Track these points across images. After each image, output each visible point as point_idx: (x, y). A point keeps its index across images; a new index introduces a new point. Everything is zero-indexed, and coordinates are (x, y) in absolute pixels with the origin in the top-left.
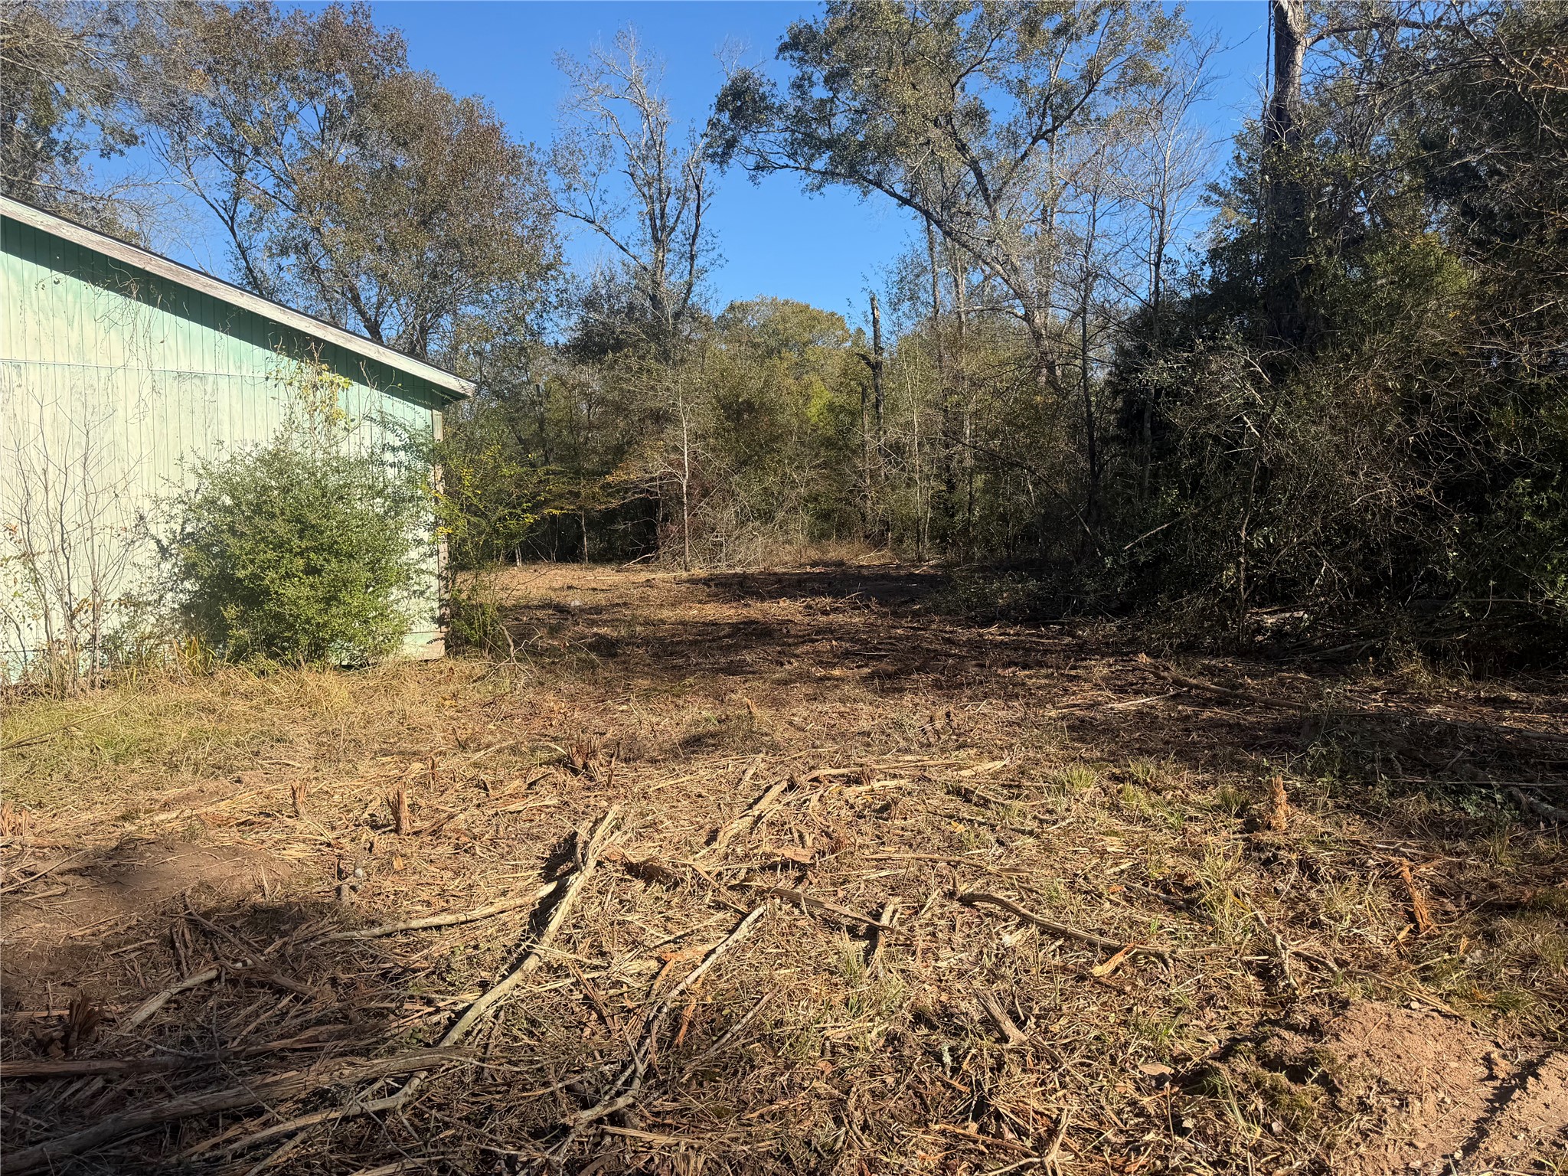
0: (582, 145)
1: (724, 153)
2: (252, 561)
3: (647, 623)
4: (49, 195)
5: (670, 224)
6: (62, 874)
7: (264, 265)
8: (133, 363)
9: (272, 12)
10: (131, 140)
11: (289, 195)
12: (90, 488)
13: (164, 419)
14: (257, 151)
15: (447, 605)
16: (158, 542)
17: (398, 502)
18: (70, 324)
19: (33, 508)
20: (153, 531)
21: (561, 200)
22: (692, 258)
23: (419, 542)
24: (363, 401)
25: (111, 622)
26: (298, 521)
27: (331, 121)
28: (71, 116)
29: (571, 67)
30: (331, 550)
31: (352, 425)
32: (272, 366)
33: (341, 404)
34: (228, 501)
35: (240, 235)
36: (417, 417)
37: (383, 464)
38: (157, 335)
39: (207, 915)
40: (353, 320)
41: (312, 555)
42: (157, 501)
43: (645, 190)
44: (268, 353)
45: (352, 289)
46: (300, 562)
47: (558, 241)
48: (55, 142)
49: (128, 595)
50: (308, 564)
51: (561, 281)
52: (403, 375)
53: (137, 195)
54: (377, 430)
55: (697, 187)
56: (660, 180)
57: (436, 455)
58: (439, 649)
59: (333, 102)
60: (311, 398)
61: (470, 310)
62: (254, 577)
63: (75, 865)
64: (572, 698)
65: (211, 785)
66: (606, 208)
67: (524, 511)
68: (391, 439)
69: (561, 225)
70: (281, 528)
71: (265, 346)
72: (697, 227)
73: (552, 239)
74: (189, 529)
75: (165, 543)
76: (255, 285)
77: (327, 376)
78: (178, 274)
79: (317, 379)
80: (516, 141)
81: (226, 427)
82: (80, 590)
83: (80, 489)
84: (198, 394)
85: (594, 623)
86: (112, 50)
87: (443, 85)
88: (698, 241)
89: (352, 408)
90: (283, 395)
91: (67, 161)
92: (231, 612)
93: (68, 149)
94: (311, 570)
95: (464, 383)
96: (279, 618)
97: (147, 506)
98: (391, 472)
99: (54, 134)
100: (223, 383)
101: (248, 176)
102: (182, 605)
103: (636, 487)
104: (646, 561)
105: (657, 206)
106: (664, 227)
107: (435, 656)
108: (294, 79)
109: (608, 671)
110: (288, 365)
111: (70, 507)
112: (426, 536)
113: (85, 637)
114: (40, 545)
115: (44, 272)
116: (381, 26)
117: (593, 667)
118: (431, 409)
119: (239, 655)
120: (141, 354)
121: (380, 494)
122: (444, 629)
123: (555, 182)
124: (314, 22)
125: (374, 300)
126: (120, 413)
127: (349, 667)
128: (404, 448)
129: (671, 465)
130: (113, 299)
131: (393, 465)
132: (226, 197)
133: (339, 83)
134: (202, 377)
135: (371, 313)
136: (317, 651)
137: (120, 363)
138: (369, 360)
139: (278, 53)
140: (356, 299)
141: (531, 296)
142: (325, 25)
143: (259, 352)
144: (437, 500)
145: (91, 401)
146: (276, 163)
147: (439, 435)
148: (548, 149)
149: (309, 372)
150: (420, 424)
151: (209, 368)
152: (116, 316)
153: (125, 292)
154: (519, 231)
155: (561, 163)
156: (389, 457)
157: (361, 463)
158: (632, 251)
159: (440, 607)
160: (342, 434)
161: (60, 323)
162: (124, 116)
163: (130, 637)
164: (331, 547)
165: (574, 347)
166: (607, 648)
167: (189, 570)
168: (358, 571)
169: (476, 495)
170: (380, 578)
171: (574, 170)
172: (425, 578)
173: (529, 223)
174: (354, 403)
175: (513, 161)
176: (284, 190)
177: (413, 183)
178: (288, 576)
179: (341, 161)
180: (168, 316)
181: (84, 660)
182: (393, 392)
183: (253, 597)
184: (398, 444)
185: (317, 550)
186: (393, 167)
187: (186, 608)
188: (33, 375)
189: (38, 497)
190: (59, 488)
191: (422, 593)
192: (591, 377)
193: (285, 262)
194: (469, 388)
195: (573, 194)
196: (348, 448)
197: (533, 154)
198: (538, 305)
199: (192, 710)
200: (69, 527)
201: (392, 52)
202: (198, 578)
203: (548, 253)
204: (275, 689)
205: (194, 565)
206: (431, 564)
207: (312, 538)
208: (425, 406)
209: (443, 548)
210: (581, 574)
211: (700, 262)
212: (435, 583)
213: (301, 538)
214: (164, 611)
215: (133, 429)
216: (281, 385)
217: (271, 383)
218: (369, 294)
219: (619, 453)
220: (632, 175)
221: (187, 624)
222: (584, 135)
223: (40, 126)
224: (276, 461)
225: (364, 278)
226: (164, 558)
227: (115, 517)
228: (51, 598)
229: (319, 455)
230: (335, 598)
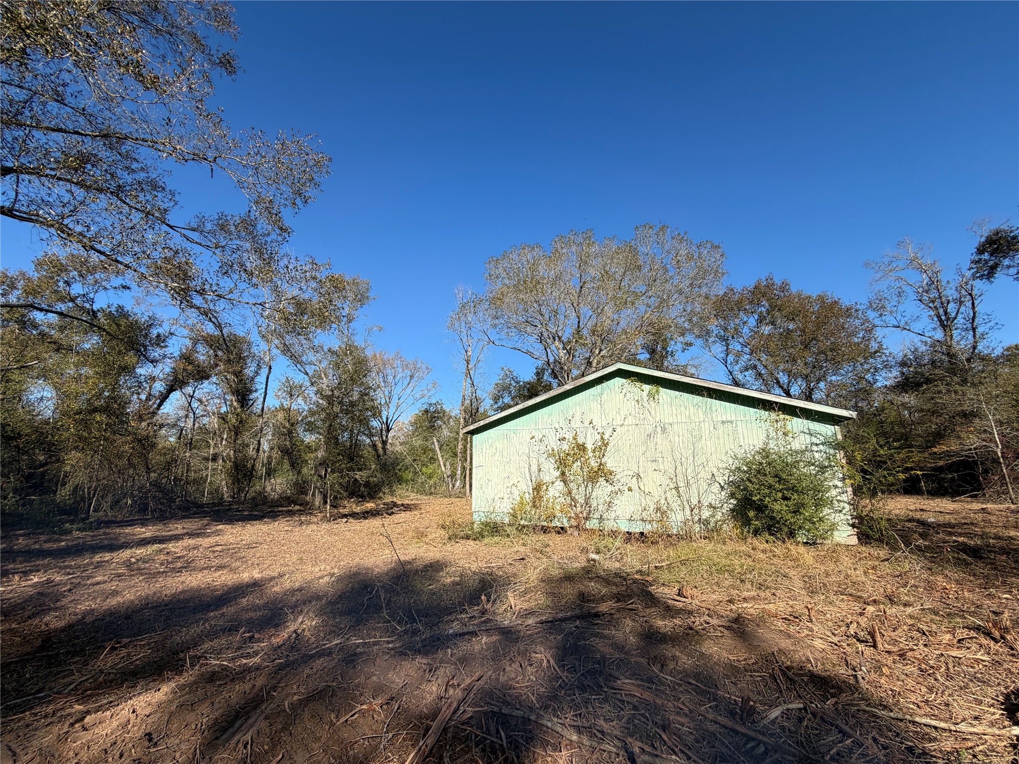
0: (886, 295)
1: (989, 273)
2: (759, 493)
3: (997, 537)
4: (667, 367)
5: (953, 315)
6: (719, 626)
7: (740, 377)
8: (706, 419)
9: (735, 291)
10: (691, 345)
11: (747, 350)
12: (696, 464)
13: (718, 438)
14: (733, 337)
15: (856, 518)
16: (720, 484)
17: (823, 469)
18: (686, 408)
19: (678, 471)
20: (717, 480)
21: (877, 322)
22: (974, 330)
23: (836, 487)
24: (799, 425)
25: (706, 514)
26: (777, 477)
27: (761, 320)
28: (672, 343)
29: (874, 265)
30: (793, 489)
31: (796, 435)
32: (758, 415)
33: (789, 427)
34: (746, 469)
35: (729, 367)
36: (828, 430)
37: (812, 451)
38: (714, 408)
39: (788, 668)
40: (778, 391)
41: (785, 492)
42: (718, 469)
43: (931, 305)
44: (756, 410)
45: (777, 379)
46: (780, 495)
47: (879, 339)
48: (668, 351)
49: (710, 504)
50: (783, 495)
51: (883, 356)
52: (817, 412)
53: (696, 362)
54: (807, 436)
55: (970, 294)
56: (940, 298)
57: (838, 446)
58: (854, 540)
59: (761, 312)
60: (776, 426)
61: (834, 378)
62: (760, 500)
63: (724, 624)
64: (958, 582)
65: (762, 594)
66: (906, 319)
67: (897, 472)
68: (814, 440)
69: (879, 333)
70: (771, 481)
71: (754, 407)
72: (974, 313)
73: (875, 340)
74: (731, 479)
75: (722, 484)
76: (736, 384)
77: (782, 416)
78: (720, 386)
79: (778, 418)
80: (848, 304)
81: (742, 439)
82: (694, 501)
83: (692, 464)
84: (730, 428)
85: (950, 534)
86: (684, 320)
87: (806, 292)
88: (976, 320)
89: (794, 429)
90: (763, 425)
91: (672, 356)
92: (751, 514)
93: (672, 353)
94: (785, 498)
95: (851, 412)
96: (773, 518)
97: (715, 471)
98: (817, 455)
99: (668, 349)
100: (739, 423)
101: (731, 347)
102: (731, 509)
103: (957, 454)
104: (975, 496)
105: (941, 311)
106: (948, 319)
107: (853, 543)
108: (745, 309)
109: (980, 568)
110: (764, 414)
111: (689, 471)
112: (840, 484)
113: (696, 519)
114: (681, 484)
115: (677, 393)
116: (778, 281)
117: (967, 564)
118: (834, 425)
119: (756, 532)
120: (709, 416)
121: (813, 465)
122: (855, 529)
123: (871, 315)
124: (751, 288)
125: (786, 381)
126: (704, 437)
127: (807, 543)
128: (822, 444)
129: (984, 440)
130: (699, 398)
131: (817, 452)
132: (723, 355)
133: (763, 306)
134: (731, 422)
135: (785, 387)
136: (792, 534)
137: (702, 420)
138: (800, 408)
139: (739, 303)
140: (778, 382)
141: (866, 366)
142: (756, 287)
143: (752, 410)
144: (842, 467)
145: (694, 434)
146: (741, 340)
147: (840, 437)
148: (866, 302)
149: (773, 415)
150: (830, 434)
151: (733, 418)
152: (700, 404)
153: (703, 396)
154: (856, 340)
155: (874, 306)
156: (815, 448)
157: (803, 452)
158: (926, 335)
159: (852, 519)
160: (791, 439)
161: (683, 409)
162: (689, 338)
163: (713, 520)
164: (793, 488)
165: (898, 386)
166: (975, 553)
167: (732, 495)
168: (808, 500)
169: (865, 464)
170: (819, 504)
171: (883, 307)
172: (842, 504)
173: (861, 335)
174: (795, 426)
175: (848, 312)
176: (745, 349)
177: (799, 333)
178: (776, 500)
179: (766, 333)
180: (717, 402)
181: (697, 528)
182: (813, 420)
183: (761, 508)
184: (818, 442)
185: (788, 489)
186: (788, 329)
187: (732, 510)
188: (675, 426)
189: (679, 467)
190: (685, 464)
191: (841, 511)
192: (909, 399)
193: (746, 373)
194: (853, 414)
195: (884, 318)
196: (796, 445)
197: (858, 306)
198: (872, 370)
199: (742, 554)
200: (689, 478)
201: (784, 287)
202: (737, 499)
203: (874, 346)
204: (776, 550)
205: (734, 494)
206: (844, 497)
207: (784, 484)
208: (831, 425)
209: (850, 490)
210: (926, 502)
211: (980, 330)
212: (847, 507)
213: (779, 484)
214: (724, 511)
215: (708, 443)
216: (762, 422)
217: (758, 421)
218: (784, 379)
219: (939, 436)
220: (920, 300)
221: (733, 517)
222: (886, 291)
223: (664, 348)
224: (765, 452)
225: (781, 374)
226: (722, 490)
227: (705, 475)
228: (685, 503)
229: (782, 449)
230: (798, 511)
